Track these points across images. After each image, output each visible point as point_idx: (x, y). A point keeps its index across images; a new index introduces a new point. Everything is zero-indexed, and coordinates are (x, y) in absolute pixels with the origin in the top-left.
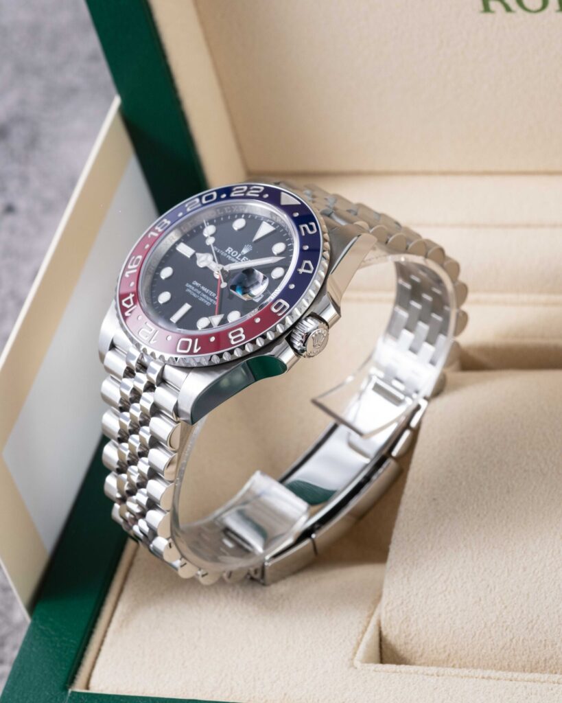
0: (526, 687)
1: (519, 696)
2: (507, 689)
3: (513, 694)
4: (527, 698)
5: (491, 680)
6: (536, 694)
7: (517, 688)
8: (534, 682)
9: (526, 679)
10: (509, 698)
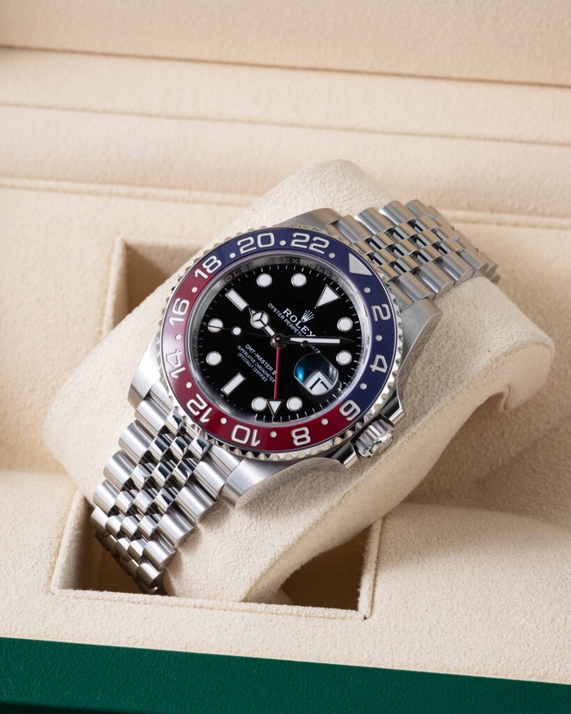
5: (204, 610)
7: (233, 619)
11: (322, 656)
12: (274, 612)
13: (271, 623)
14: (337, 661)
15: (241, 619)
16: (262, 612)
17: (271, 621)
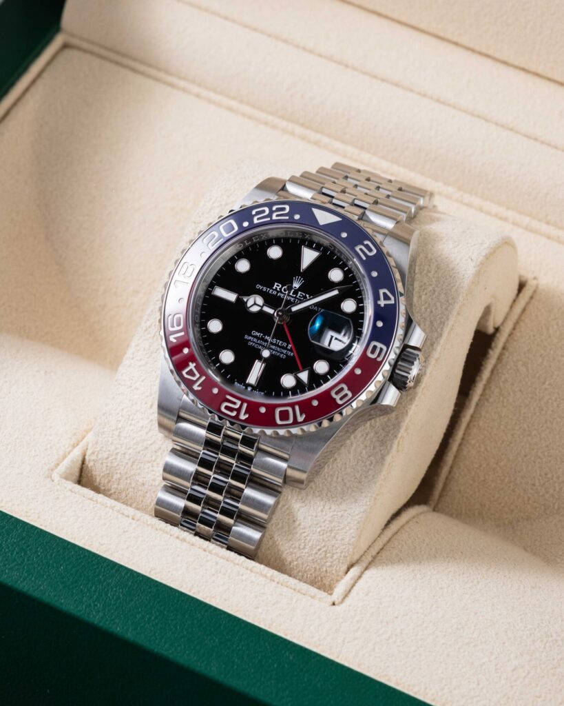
0: (217, 563)
1: (207, 570)
2: (198, 558)
3: (201, 566)
4: (214, 575)
5: (184, 543)
6: (224, 574)
7: (207, 561)
8: (228, 560)
9: (220, 555)
10: (195, 569)
11: (274, 624)
12: (249, 568)
13: (241, 577)
14: (286, 635)
15: (214, 564)
16: (238, 564)
17: (242, 575)
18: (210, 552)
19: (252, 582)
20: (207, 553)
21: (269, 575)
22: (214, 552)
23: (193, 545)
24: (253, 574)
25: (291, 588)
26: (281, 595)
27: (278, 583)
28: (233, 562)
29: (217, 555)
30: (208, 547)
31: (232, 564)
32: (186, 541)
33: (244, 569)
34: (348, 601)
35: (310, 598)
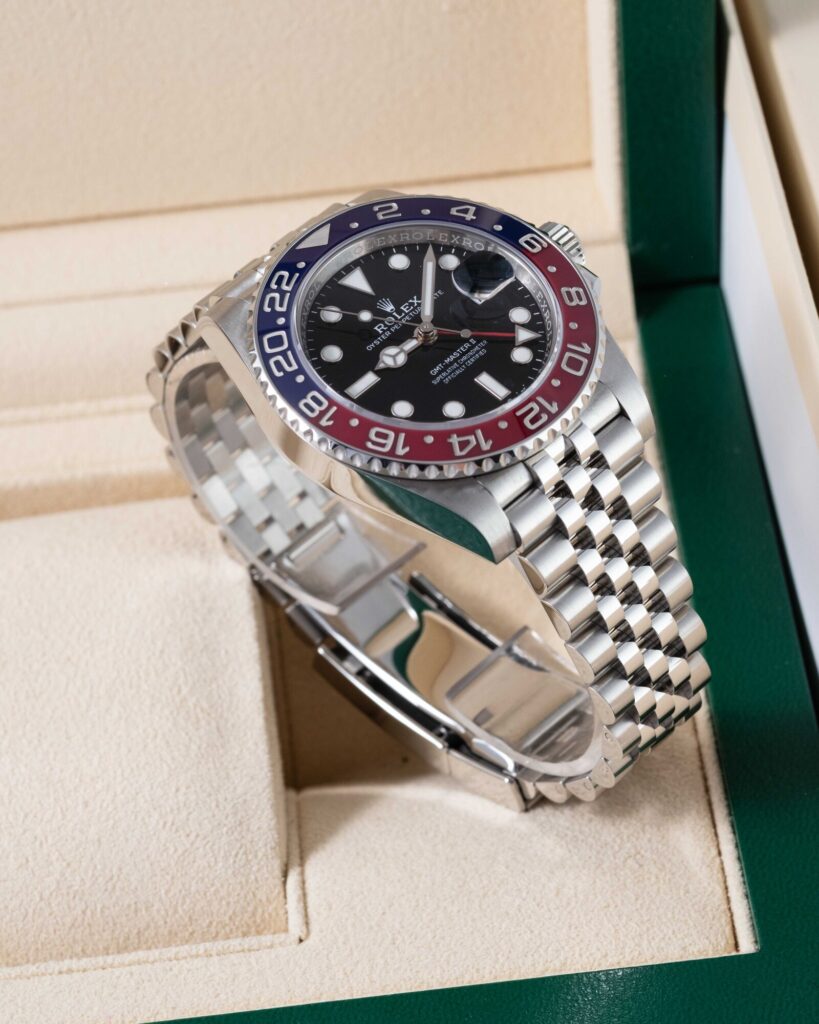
18: (112, 966)
19: (189, 970)
20: (110, 969)
21: (201, 952)
22: (116, 962)
23: (84, 971)
24: (183, 962)
25: (238, 952)
26: (234, 965)
27: (218, 955)
28: (146, 962)
29: (122, 965)
30: (105, 962)
31: (149, 966)
32: (73, 971)
33: (167, 962)
34: (314, 926)
35: (268, 951)
